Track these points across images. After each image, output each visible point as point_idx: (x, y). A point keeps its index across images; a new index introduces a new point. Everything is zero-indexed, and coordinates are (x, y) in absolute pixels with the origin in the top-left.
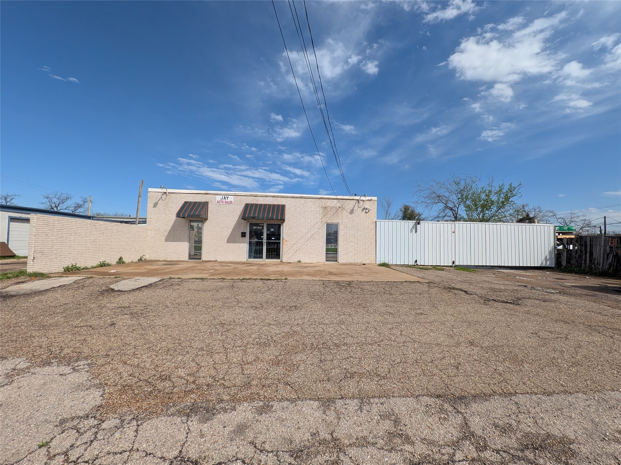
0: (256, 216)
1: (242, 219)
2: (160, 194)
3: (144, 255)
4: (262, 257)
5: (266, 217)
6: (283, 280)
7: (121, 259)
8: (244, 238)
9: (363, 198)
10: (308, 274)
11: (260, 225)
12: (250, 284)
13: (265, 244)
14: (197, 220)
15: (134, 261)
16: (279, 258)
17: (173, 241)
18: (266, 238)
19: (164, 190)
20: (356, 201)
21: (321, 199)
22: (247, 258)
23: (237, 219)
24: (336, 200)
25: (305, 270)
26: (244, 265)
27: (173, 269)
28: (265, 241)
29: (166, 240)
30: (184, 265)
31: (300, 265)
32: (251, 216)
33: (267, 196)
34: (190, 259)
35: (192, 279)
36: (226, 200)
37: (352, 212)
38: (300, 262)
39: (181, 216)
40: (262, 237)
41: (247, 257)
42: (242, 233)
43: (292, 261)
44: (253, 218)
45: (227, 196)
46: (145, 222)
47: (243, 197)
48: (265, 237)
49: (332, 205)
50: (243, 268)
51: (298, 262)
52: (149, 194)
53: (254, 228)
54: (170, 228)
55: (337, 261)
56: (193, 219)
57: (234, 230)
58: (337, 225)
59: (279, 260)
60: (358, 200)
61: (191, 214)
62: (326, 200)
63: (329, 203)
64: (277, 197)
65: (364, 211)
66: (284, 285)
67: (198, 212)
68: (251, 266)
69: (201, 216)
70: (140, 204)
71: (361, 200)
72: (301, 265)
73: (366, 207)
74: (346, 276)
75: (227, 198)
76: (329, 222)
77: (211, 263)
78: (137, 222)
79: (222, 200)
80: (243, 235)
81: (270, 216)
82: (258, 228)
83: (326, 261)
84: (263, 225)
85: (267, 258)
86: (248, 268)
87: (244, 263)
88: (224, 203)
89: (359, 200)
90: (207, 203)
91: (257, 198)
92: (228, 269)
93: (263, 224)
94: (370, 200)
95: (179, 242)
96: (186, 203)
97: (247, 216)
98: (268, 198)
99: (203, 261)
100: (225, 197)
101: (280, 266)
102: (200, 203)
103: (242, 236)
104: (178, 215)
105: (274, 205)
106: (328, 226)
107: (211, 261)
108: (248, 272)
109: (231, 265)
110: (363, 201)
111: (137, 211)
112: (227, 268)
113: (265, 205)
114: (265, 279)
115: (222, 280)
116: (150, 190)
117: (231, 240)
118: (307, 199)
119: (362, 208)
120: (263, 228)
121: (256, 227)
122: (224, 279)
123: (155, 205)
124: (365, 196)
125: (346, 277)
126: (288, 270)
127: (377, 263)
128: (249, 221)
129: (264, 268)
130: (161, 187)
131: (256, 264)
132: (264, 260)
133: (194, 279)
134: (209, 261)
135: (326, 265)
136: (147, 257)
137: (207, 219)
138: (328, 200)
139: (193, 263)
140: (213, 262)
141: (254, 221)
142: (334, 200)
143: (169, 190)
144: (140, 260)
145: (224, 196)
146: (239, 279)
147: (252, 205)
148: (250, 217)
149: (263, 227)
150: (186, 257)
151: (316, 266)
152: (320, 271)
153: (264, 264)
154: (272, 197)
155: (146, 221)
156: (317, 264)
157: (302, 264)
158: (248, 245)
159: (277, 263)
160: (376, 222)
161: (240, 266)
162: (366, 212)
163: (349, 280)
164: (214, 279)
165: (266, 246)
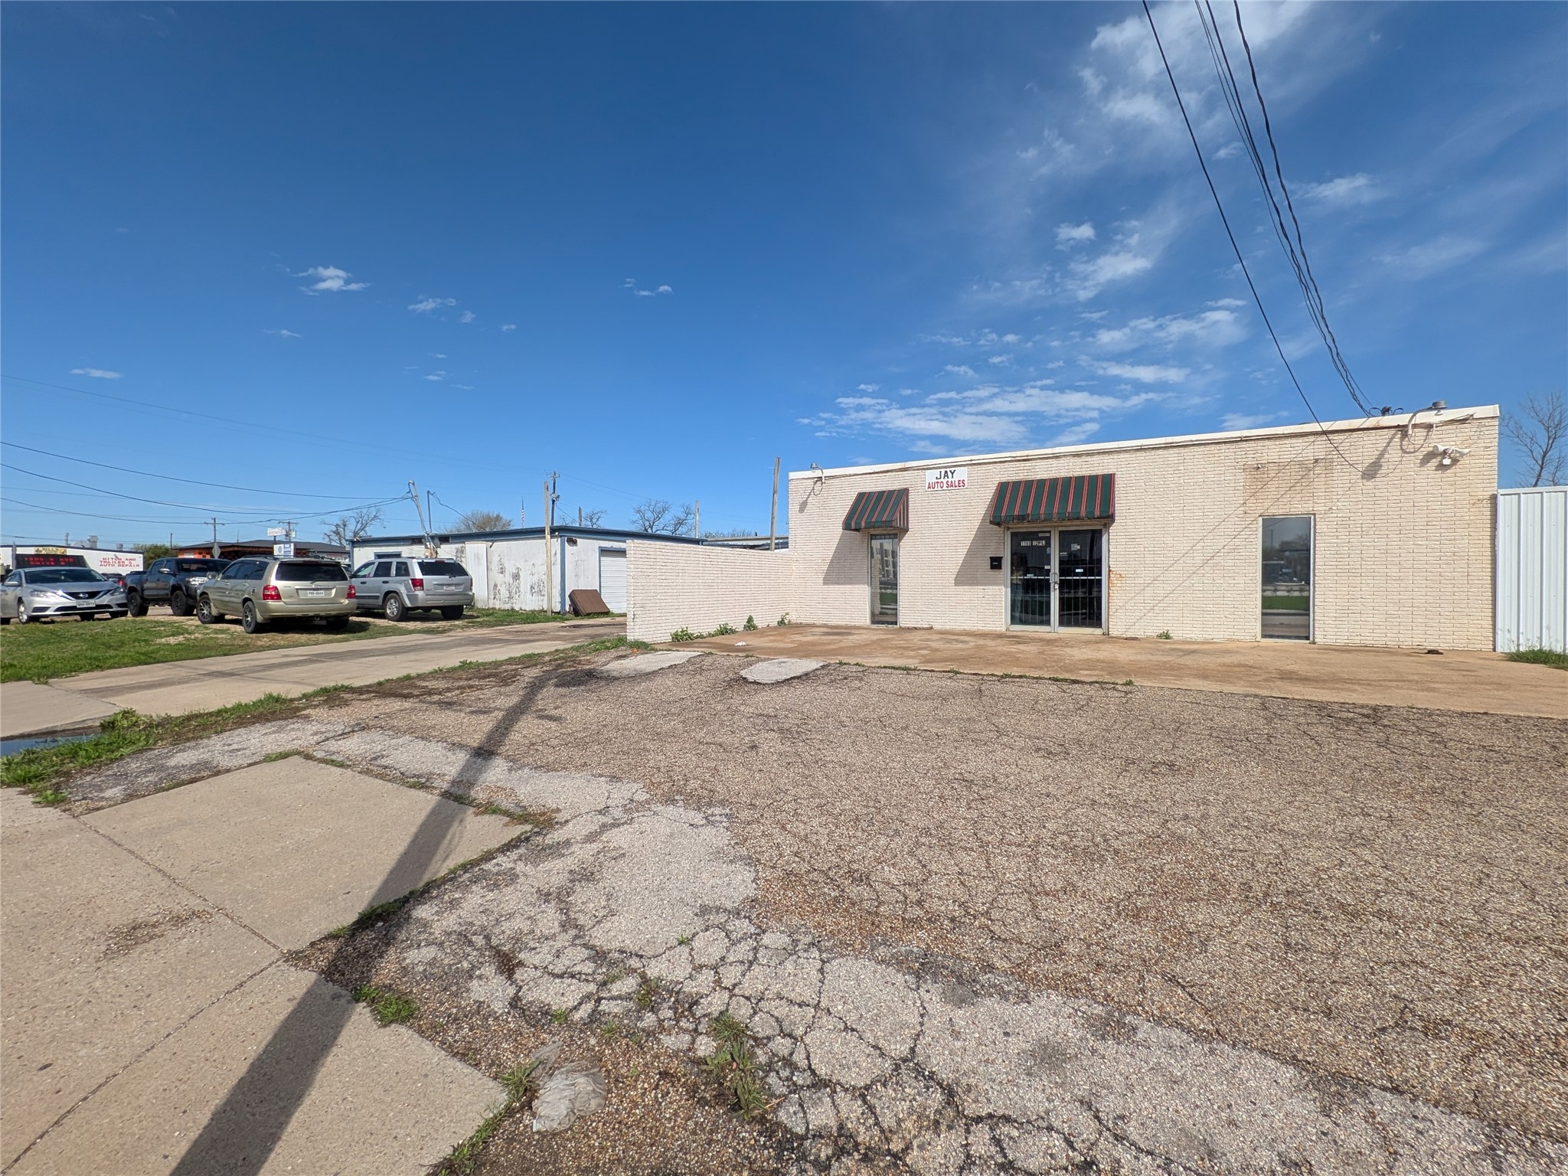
0: (1029, 512)
1: (991, 522)
2: (811, 482)
3: (787, 614)
4: (1048, 623)
5: (1058, 513)
6: (1119, 687)
7: (750, 620)
8: (996, 572)
9: (1423, 417)
10: (1204, 674)
11: (1040, 535)
12: (1024, 689)
13: (1057, 586)
14: (884, 532)
15: (772, 624)
16: (1099, 625)
17: (839, 584)
18: (1057, 571)
19: (818, 473)
20: (1392, 431)
21: (1242, 441)
22: (1006, 623)
23: (977, 524)
24: (1300, 440)
25: (1188, 660)
26: (999, 641)
27: (842, 644)
28: (1054, 578)
29: (827, 581)
30: (864, 636)
31: (1168, 646)
32: (1016, 513)
33: (1056, 457)
34: (873, 622)
35: (885, 667)
36: (950, 480)
37: (1371, 472)
38: (1167, 637)
39: (853, 526)
40: (1046, 567)
41: (1006, 619)
42: (993, 559)
43: (1140, 634)
44: (1022, 518)
45: (952, 469)
46: (785, 545)
47: (990, 467)
48: (1054, 567)
49: (1286, 458)
50: (1000, 648)
51: (1160, 636)
52: (792, 485)
53: (1023, 544)
54: (831, 553)
55: (1307, 638)
56: (877, 532)
57: (972, 553)
58: (1306, 523)
59: (1098, 631)
60: (1402, 429)
61: (873, 520)
62: (1261, 443)
63: (1272, 452)
64: (1088, 455)
65: (1435, 462)
66: (1124, 701)
67: (887, 513)
68: (1019, 643)
69: (894, 524)
70: (776, 507)
71: (1415, 426)
72: (1173, 646)
73: (1441, 448)
74: (1356, 687)
75: (952, 473)
76: (1273, 511)
77: (920, 632)
78: (773, 546)
79: (940, 481)
80: (996, 563)
81: (1069, 509)
82: (1035, 543)
83: (1264, 636)
84: (1048, 535)
85: (1061, 624)
86: (1014, 648)
87: (1000, 636)
88: (945, 488)
89: (1406, 426)
90: (905, 492)
91: (1028, 464)
92: (961, 649)
93: (1050, 532)
94: (1463, 421)
95: (850, 584)
96: (861, 496)
97: (1003, 514)
98: (1062, 461)
99: (901, 627)
100: (946, 472)
101: (1104, 647)
102: (891, 492)
103: (993, 567)
104: (847, 526)
105: (1080, 480)
106: (1270, 525)
107: (920, 629)
108: (1015, 660)
109: (967, 638)
110: (1429, 427)
111: (772, 523)
112: (960, 645)
113: (1054, 482)
114: (1065, 680)
115: (951, 674)
116: (792, 475)
117: (965, 577)
118: (1187, 450)
119: (1420, 455)
120: (1048, 544)
121: (1028, 543)
122: (957, 673)
123: (803, 506)
124: (1435, 407)
125: (1354, 691)
126: (1131, 658)
127: (1499, 649)
128: (1008, 529)
129: (1057, 651)
130: (812, 468)
131: (1033, 640)
132: (1055, 630)
133: (889, 668)
134: (916, 628)
135: (1266, 649)
136: (793, 617)
137: (907, 530)
138: (1267, 443)
139: (880, 632)
140: (923, 632)
141: (1024, 527)
142: (1293, 441)
143: (828, 472)
144: (781, 623)
145: (943, 471)
146: (993, 675)
147: (1017, 484)
148: (1013, 518)
149: (1048, 540)
150: (865, 619)
151: (1227, 652)
152: (1245, 666)
153: (1056, 640)
154: (1074, 456)
155: (787, 543)
156: (1230, 646)
157: (1175, 643)
158: (1009, 590)
159: (1092, 638)
160: (1494, 499)
161: (989, 643)
162: (1441, 467)
163: (1373, 703)
164: (933, 671)
165: (1057, 592)
